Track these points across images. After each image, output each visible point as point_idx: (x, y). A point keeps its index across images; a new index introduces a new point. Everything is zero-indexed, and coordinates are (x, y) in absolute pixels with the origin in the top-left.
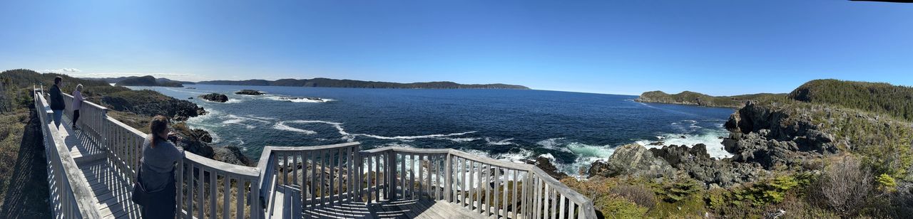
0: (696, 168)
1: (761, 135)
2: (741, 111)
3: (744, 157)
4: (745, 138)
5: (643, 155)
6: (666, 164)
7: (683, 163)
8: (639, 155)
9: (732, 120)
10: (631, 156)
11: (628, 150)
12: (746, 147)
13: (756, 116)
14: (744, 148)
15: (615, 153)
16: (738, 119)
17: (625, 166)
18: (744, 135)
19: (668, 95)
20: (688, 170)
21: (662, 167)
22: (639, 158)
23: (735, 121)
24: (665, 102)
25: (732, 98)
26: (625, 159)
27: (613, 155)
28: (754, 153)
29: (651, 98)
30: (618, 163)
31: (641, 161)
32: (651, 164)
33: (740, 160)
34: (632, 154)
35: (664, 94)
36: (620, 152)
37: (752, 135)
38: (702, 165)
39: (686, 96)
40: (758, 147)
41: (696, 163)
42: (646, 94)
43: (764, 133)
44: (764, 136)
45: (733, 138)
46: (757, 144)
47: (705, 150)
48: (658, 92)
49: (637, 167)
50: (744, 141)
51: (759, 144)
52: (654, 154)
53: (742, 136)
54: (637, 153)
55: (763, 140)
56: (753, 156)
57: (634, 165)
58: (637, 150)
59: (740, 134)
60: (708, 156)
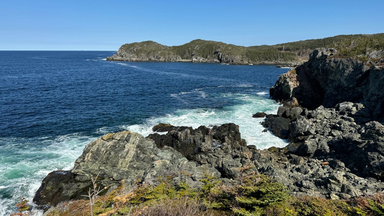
0: (227, 160)
1: (342, 113)
2: (299, 70)
3: (310, 148)
4: (309, 117)
5: (138, 147)
6: (179, 157)
7: (205, 153)
8: (131, 148)
9: (280, 85)
10: (116, 153)
11: (111, 143)
12: (313, 131)
13: (331, 77)
14: (308, 133)
15: (85, 153)
16: (293, 84)
17: (108, 169)
18: (307, 112)
19: (166, 48)
20: (214, 164)
21: (172, 161)
22: (132, 153)
23: (288, 87)
24: (162, 59)
25: (280, 48)
26: (107, 159)
27: (83, 157)
28: (329, 144)
29: (137, 53)
30: (95, 167)
31: (137, 157)
32: (153, 160)
33: (303, 152)
34: (118, 148)
35: (159, 47)
36: (94, 148)
37: (322, 112)
38: (236, 157)
39: (197, 47)
40: (336, 133)
41: (226, 152)
42: (127, 47)
43: (349, 110)
44: (350, 115)
45: (284, 115)
46: (334, 127)
47: (237, 133)
48: (149, 43)
49: (131, 167)
50: (310, 122)
51: (339, 129)
52: (156, 143)
53: (303, 114)
54: (128, 146)
55: (347, 123)
56: (327, 148)
57: (123, 165)
58: (127, 140)
59: (299, 110)
60: (244, 143)
